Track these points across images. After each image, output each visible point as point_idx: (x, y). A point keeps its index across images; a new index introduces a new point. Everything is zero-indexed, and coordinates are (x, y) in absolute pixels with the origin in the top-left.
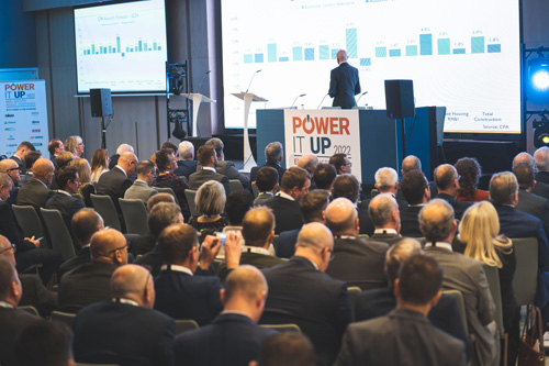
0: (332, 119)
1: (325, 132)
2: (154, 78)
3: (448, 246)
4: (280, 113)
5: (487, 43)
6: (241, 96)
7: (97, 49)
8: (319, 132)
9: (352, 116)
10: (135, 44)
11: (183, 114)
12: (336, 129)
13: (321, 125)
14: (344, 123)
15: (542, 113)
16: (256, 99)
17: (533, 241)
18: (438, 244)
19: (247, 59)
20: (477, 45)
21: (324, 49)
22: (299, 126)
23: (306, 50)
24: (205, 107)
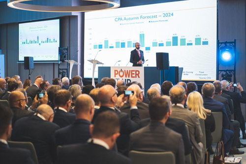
0: (132, 71)
1: (129, 77)
2: (53, 55)
3: (182, 106)
4: (109, 68)
5: (202, 41)
6: (92, 61)
7: (28, 41)
8: (126, 77)
9: (141, 70)
10: (45, 40)
11: (65, 71)
12: (134, 75)
13: (127, 74)
14: (137, 73)
15: (225, 71)
16: (98, 63)
17: (220, 114)
18: (178, 105)
19: (95, 47)
20: (198, 41)
21: (129, 43)
22: (117, 74)
23: (122, 43)
24: (75, 66)
